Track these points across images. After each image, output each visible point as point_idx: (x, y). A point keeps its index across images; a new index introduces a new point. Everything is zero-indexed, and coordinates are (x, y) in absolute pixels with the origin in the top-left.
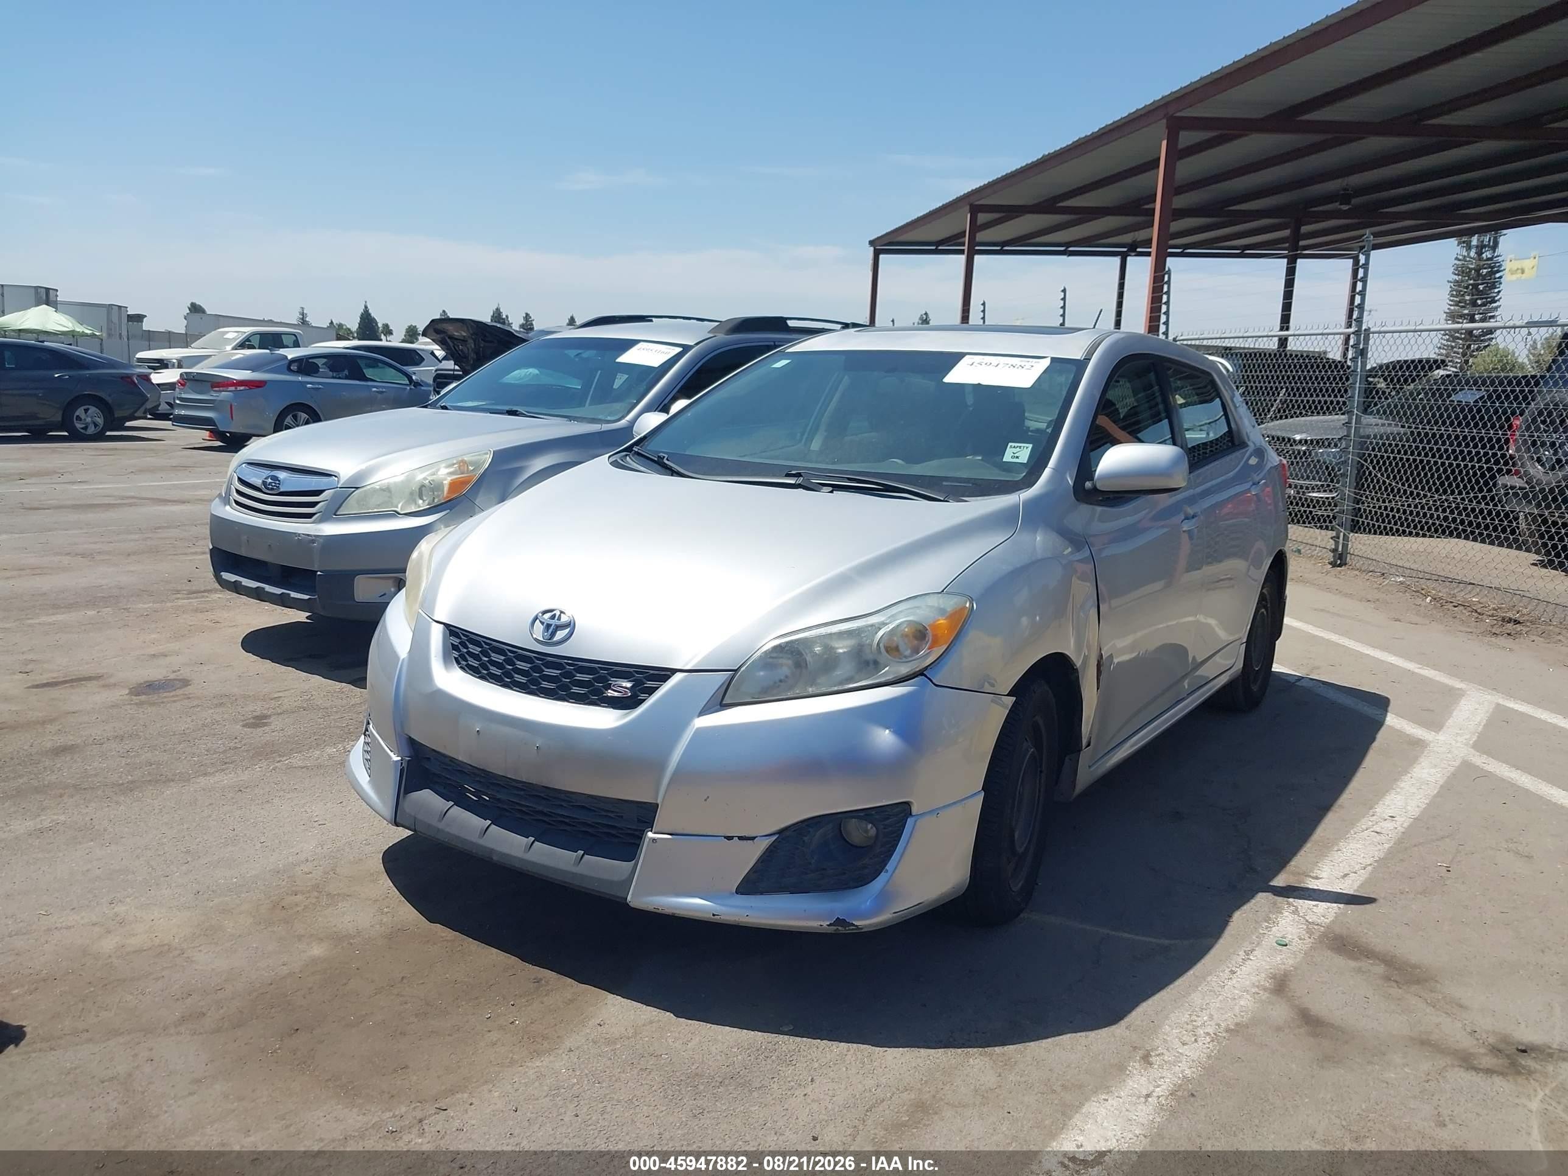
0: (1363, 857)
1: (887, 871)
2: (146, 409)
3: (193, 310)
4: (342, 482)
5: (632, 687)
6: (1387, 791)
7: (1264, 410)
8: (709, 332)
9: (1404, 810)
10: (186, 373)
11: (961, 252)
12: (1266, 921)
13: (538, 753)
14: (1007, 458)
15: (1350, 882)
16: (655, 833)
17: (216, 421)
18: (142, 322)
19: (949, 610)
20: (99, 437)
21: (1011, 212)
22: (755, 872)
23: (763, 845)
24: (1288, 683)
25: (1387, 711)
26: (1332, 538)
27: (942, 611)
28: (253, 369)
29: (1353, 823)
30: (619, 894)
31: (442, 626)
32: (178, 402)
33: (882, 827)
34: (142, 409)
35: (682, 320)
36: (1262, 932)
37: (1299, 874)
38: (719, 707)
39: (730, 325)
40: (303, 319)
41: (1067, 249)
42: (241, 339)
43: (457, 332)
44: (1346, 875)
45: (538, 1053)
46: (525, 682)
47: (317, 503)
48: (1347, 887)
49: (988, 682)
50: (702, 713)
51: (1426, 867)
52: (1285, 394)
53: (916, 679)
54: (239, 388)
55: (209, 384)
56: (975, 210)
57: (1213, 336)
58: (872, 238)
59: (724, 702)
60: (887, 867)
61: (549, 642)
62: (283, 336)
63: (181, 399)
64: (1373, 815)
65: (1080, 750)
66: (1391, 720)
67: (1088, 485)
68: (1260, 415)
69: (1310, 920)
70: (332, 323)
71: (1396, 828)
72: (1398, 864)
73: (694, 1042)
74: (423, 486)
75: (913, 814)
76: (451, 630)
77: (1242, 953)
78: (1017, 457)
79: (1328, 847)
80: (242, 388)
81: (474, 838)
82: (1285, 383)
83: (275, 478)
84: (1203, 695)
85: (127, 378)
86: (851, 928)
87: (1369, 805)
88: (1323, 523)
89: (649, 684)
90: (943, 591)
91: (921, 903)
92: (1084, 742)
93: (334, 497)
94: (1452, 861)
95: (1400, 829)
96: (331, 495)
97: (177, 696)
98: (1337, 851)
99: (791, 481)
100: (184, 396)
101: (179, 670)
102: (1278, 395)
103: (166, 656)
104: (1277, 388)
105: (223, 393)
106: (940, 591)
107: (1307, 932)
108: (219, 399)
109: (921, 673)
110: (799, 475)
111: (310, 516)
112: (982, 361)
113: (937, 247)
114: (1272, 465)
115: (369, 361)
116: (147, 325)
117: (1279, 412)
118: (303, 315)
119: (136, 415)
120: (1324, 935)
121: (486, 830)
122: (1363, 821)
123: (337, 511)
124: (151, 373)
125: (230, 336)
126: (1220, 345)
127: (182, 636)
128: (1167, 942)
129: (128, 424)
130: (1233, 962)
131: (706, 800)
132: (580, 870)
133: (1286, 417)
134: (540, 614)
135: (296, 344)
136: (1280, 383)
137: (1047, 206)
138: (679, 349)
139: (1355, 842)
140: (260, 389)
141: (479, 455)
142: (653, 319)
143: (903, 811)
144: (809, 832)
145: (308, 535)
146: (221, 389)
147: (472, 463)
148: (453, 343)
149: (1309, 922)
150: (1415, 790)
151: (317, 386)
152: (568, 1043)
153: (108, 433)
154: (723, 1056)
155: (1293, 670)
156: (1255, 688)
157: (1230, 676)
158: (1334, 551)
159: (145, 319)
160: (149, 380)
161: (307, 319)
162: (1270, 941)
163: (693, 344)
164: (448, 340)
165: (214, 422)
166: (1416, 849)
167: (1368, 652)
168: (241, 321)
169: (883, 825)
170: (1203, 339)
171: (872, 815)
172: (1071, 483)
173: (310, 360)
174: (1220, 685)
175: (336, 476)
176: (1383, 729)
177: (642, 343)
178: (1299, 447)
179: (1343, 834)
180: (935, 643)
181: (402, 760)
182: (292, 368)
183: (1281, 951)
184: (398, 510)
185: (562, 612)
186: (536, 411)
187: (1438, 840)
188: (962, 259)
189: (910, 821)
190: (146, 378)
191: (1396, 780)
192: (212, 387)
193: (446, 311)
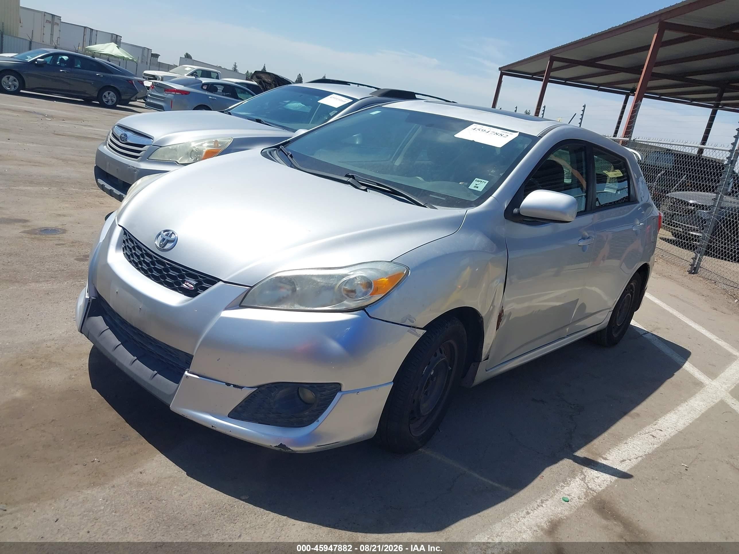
0: (639, 451)
1: (318, 421)
2: (136, 97)
3: (186, 56)
4: (154, 142)
5: (196, 285)
6: (669, 411)
7: (672, 185)
8: (370, 94)
9: (675, 425)
10: (154, 82)
11: (542, 80)
12: (564, 482)
13: (140, 311)
14: (472, 187)
15: (625, 465)
16: (190, 373)
17: (164, 107)
18: (158, 58)
19: (389, 273)
20: (113, 107)
21: (572, 63)
22: (240, 407)
23: (246, 393)
24: (637, 333)
25: (686, 360)
26: (692, 258)
27: (386, 273)
28: (185, 85)
29: (642, 426)
30: (167, 402)
31: (121, 228)
32: (149, 96)
33: (320, 395)
34: (135, 97)
35: (367, 87)
36: (557, 488)
37: (596, 454)
38: (239, 306)
39: (383, 92)
40: (235, 68)
41: (598, 87)
42: (192, 71)
43: (267, 79)
44: (624, 461)
45: (94, 485)
46: (146, 269)
47: (141, 151)
48: (623, 468)
49: (409, 319)
50: (226, 309)
51: (674, 465)
52: (685, 178)
53: (358, 311)
54: (177, 93)
55: (164, 89)
56: (553, 59)
57: (655, 141)
58: (501, 66)
59: (242, 304)
60: (319, 419)
61: (162, 248)
62: (212, 73)
63: (151, 95)
64: (656, 425)
65: (480, 361)
66: (688, 366)
67: (516, 210)
68: (670, 187)
69: (590, 487)
70: (248, 72)
71: (666, 435)
72: (657, 460)
73: (187, 495)
74: (193, 151)
75: (342, 390)
76: (125, 232)
77: (539, 501)
78: (477, 187)
79: (620, 439)
80: (178, 93)
81: (110, 350)
82: (687, 172)
83: (126, 135)
84: (582, 335)
85: (130, 81)
86: (289, 450)
87: (655, 417)
88: (692, 248)
89: (205, 285)
90: (392, 261)
91: (338, 442)
92: (483, 357)
93: (149, 148)
94: (691, 464)
95: (668, 437)
96: (147, 149)
97: (55, 237)
98: (625, 443)
99: (346, 179)
100: (153, 93)
101: (65, 225)
102: (682, 178)
103: (65, 216)
104: (682, 174)
105: (169, 94)
106: (390, 261)
107: (585, 494)
108: (167, 97)
109: (363, 308)
110: (353, 177)
111: (136, 157)
112: (481, 128)
113: (533, 76)
114: (653, 216)
115: (242, 90)
116: (160, 60)
117: (680, 187)
118: (235, 67)
119: (132, 99)
120: (595, 498)
121: (116, 347)
122: (648, 427)
123: (149, 157)
124: (144, 81)
125: (187, 69)
126: (664, 147)
127: (81, 208)
128: (497, 485)
129: (130, 103)
130: (531, 506)
131: (218, 360)
132: (151, 382)
133: (683, 190)
134: (162, 232)
135: (217, 78)
136: (684, 171)
137: (590, 63)
138: (351, 101)
139: (638, 440)
140: (187, 95)
141: (225, 139)
142: (351, 84)
143: (336, 388)
144: (275, 390)
145: (133, 167)
146: (169, 92)
147: (220, 143)
148: (265, 84)
149: (589, 488)
150: (686, 413)
151: (214, 98)
152: (116, 482)
153: (118, 106)
154: (198, 508)
155: (644, 328)
156: (615, 335)
157: (597, 328)
158: (692, 265)
159: (159, 57)
160: (143, 84)
161: (237, 69)
162: (558, 497)
163: (359, 99)
164: (263, 83)
165: (163, 107)
166: (672, 451)
167: (691, 325)
168: (200, 63)
169: (320, 394)
170: (649, 142)
171: (314, 387)
172: (506, 207)
173: (214, 85)
174: (592, 332)
175: (152, 139)
176: (680, 371)
177: (334, 94)
178: (690, 207)
179: (631, 434)
180: (376, 291)
181: (89, 298)
182: (203, 87)
183: (563, 504)
184: (178, 161)
185: (173, 233)
186: (271, 122)
187: (687, 448)
188: (541, 83)
189: (339, 394)
190: (142, 83)
191: (677, 405)
192: (165, 91)
193: (301, 74)
